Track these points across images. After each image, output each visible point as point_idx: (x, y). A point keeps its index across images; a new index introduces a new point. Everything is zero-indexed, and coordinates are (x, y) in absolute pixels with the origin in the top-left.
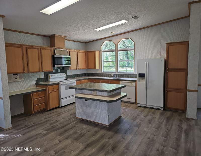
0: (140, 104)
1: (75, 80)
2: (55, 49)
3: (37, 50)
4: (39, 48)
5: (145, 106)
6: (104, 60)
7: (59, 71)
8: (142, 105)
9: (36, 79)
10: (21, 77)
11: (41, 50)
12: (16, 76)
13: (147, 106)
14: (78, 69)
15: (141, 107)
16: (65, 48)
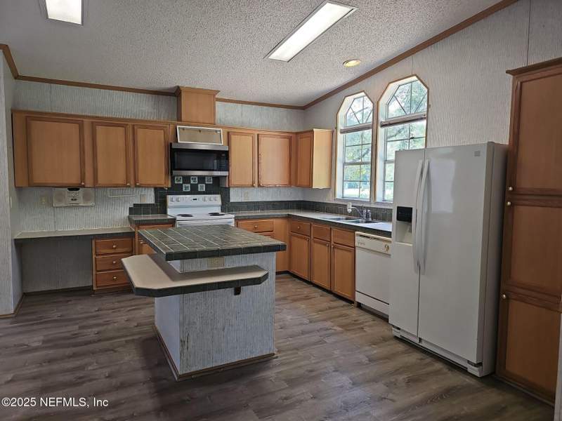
0: (399, 329)
1: (233, 216)
2: (178, 126)
3: (121, 130)
4: (127, 125)
5: (417, 341)
6: (347, 161)
7: (201, 187)
8: (405, 336)
9: (132, 206)
10: (86, 197)
11: (133, 129)
12: (73, 193)
13: (423, 344)
14: (259, 186)
15: (402, 340)
16: (214, 125)
